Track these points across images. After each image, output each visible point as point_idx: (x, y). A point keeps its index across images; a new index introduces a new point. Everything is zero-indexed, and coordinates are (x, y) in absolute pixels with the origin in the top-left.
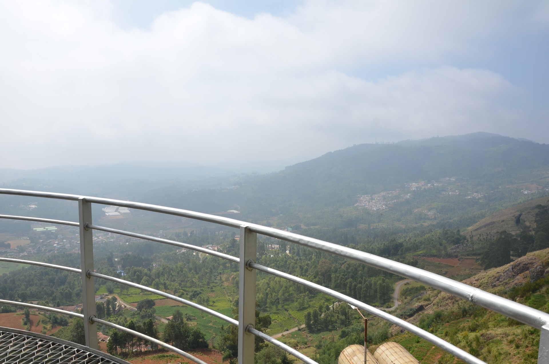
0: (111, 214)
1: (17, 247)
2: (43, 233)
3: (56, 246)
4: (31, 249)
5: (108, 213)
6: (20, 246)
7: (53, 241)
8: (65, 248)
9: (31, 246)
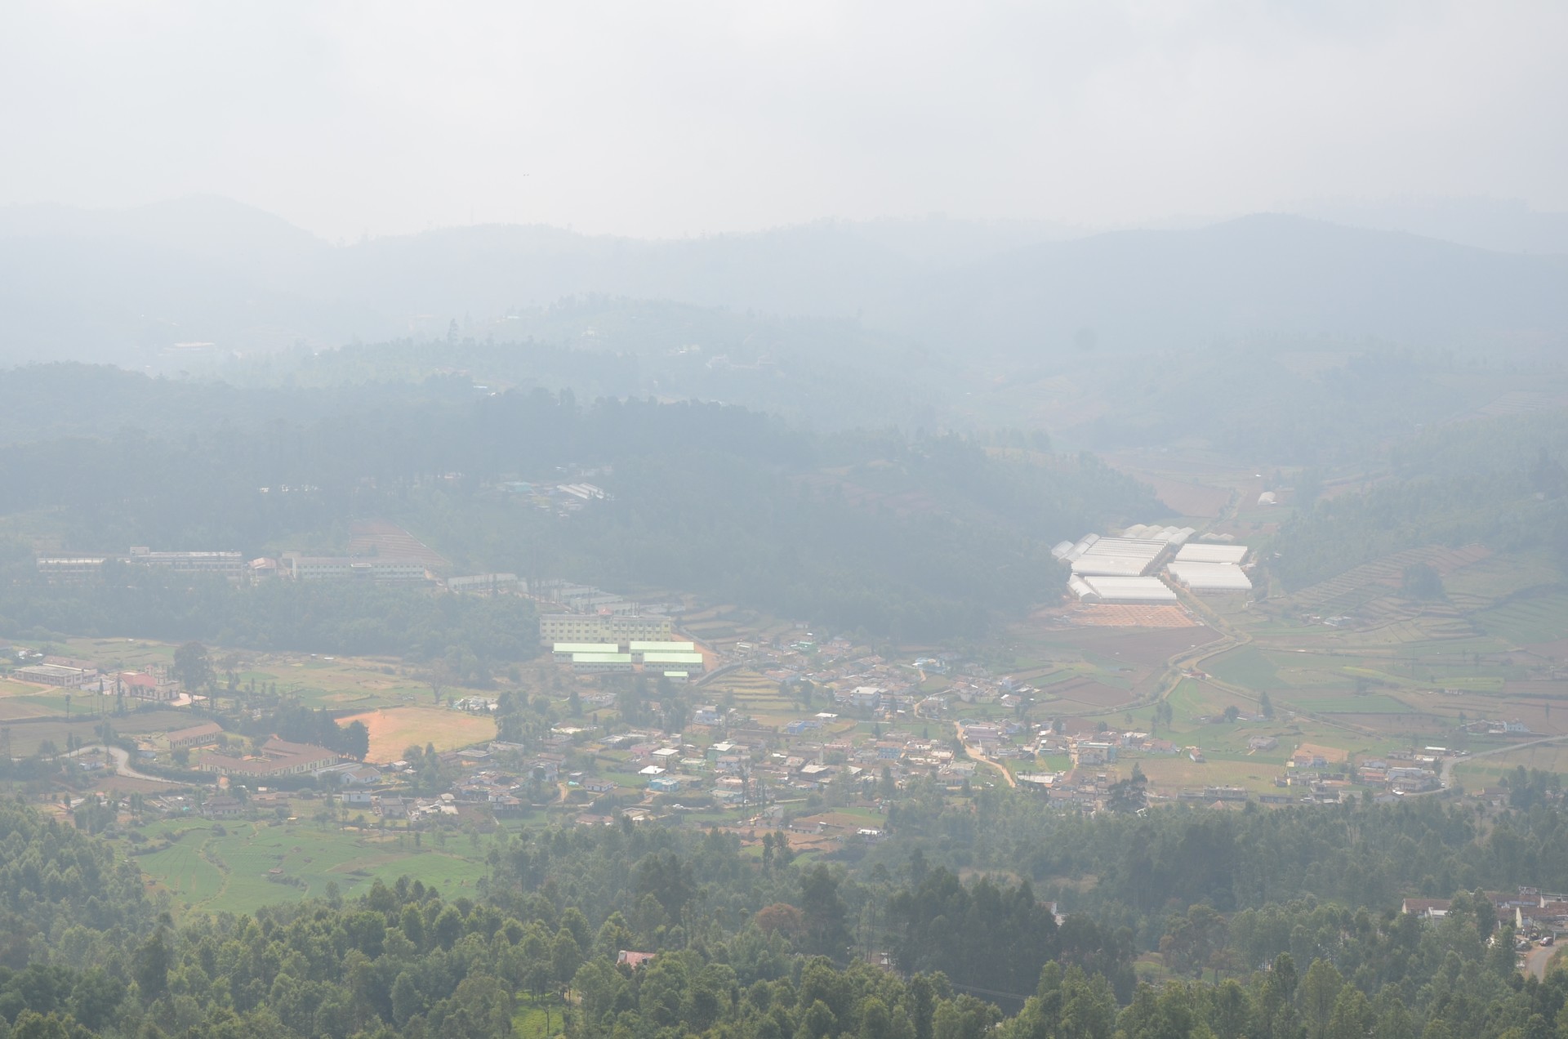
0: (1107, 588)
1: (405, 758)
2: (607, 676)
3: (655, 776)
4: (491, 777)
5: (1091, 580)
6: (424, 752)
7: (649, 741)
8: (709, 801)
9: (492, 757)
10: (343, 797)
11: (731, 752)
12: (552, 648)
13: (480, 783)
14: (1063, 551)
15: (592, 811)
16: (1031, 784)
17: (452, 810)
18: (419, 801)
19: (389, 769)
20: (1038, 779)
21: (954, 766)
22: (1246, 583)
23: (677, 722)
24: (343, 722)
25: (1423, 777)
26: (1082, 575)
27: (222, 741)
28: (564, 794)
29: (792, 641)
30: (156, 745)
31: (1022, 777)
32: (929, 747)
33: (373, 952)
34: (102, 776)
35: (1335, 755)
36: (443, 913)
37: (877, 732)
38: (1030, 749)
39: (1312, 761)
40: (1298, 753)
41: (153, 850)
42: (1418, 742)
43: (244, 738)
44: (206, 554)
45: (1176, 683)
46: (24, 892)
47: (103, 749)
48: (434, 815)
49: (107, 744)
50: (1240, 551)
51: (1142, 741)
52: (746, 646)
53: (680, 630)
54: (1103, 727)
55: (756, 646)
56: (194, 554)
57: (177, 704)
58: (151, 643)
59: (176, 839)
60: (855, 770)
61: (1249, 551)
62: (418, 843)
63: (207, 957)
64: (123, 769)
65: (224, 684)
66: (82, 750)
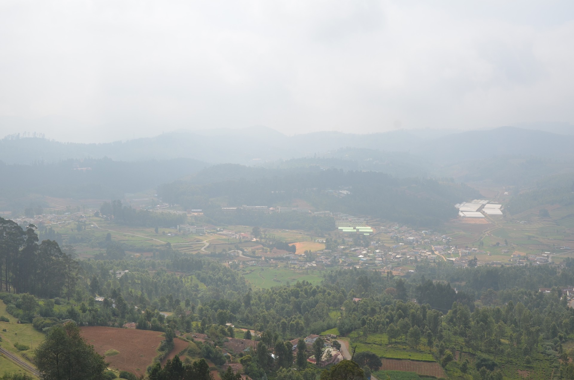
0: (468, 214)
1: (304, 253)
2: (351, 234)
3: (362, 258)
4: (324, 258)
5: (464, 213)
6: (309, 252)
7: (360, 249)
8: (374, 263)
9: (324, 253)
10: (290, 262)
11: (379, 252)
12: (338, 228)
13: (321, 259)
14: (457, 206)
15: (347, 266)
16: (450, 260)
17: (315, 265)
18: (308, 263)
19: (301, 256)
20: (451, 259)
21: (432, 256)
22: (501, 213)
23: (367, 245)
24: (290, 245)
25: (544, 259)
26: (462, 211)
27: (263, 249)
28: (341, 262)
29: (394, 227)
30: (248, 250)
31: (448, 259)
32: (426, 251)
33: (297, 297)
34: (236, 257)
35: (523, 254)
36: (313, 289)
37: (414, 248)
38: (450, 252)
39: (517, 255)
40: (514, 253)
41: (247, 274)
42: (543, 251)
43: (268, 248)
44: (259, 207)
45: (485, 236)
46: (219, 283)
47: (236, 251)
48: (311, 266)
49: (237, 249)
50: (500, 206)
51: (476, 250)
52: (383, 228)
53: (367, 224)
54: (467, 247)
55: (385, 228)
56: (257, 207)
57: (253, 241)
58: (247, 227)
59: (252, 271)
60: (408, 257)
61: (502, 206)
62: (307, 273)
63: (260, 298)
64: (241, 255)
65: (263, 236)
66: (232, 251)
